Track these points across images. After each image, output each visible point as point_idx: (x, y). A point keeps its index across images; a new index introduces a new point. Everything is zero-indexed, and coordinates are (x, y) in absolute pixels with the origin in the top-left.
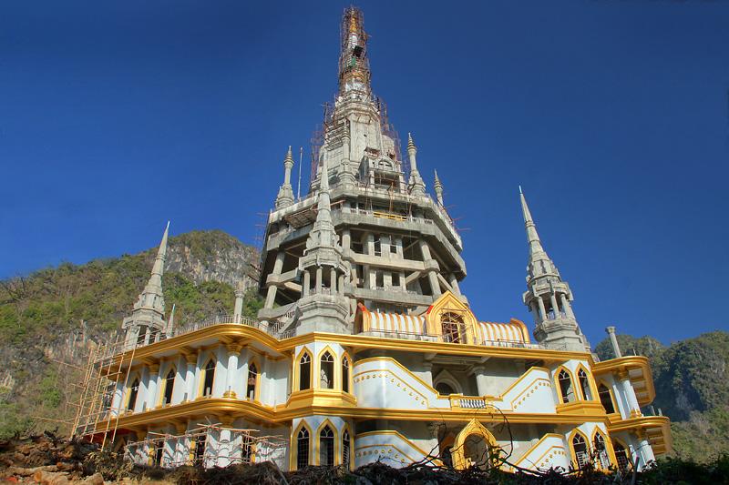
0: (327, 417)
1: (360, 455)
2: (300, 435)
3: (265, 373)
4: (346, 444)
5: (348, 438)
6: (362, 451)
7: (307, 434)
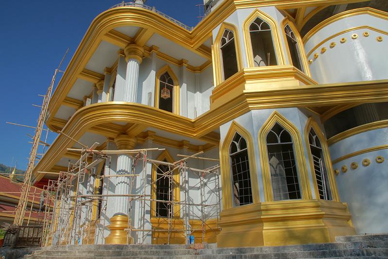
0: (274, 110)
1: (344, 170)
2: (233, 148)
3: (184, 85)
4: (316, 153)
5: (318, 143)
6: (347, 163)
7: (243, 144)
